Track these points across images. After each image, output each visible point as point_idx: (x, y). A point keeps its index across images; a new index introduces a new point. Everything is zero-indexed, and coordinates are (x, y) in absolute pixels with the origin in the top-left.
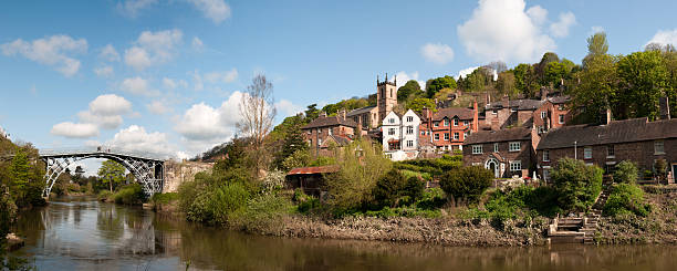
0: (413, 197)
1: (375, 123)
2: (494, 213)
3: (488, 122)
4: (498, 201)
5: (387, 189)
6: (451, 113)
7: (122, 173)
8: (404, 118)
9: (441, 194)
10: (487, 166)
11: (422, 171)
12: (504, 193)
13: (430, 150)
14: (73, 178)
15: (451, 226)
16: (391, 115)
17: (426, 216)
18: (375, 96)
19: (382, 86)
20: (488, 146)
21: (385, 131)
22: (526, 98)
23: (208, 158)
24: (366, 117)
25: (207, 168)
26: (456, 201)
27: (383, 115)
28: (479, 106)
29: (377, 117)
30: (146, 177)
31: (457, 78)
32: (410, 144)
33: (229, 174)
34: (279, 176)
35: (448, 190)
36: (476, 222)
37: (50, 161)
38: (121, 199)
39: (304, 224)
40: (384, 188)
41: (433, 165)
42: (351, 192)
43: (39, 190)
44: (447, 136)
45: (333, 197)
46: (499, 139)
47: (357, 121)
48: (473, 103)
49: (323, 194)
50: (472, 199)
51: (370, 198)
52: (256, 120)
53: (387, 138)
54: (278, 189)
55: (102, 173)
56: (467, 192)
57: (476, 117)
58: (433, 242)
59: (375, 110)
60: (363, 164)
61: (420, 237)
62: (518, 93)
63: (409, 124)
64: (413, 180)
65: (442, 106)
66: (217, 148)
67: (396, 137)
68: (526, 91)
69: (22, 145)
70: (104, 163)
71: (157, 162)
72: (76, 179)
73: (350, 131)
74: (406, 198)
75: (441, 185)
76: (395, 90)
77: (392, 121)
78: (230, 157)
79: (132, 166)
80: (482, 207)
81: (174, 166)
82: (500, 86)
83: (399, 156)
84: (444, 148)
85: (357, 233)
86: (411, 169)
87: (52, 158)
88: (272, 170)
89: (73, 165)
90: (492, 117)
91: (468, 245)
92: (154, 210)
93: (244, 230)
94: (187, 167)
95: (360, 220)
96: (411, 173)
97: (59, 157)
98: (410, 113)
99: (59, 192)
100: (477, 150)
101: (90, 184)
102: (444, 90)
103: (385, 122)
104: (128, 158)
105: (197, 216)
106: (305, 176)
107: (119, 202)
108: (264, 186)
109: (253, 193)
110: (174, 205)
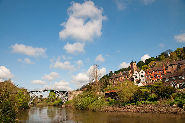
0: (146, 98)
1: (131, 75)
2: (178, 102)
3: (169, 70)
4: (178, 98)
5: (137, 96)
6: (155, 69)
7: (55, 96)
8: (140, 73)
9: (156, 96)
10: (172, 85)
11: (148, 89)
12: (180, 95)
13: (150, 82)
14: (39, 99)
15: (162, 106)
16: (136, 72)
17: (152, 104)
18: (130, 67)
19: (131, 64)
20: (171, 79)
21: (134, 77)
22: (182, 60)
23: (81, 89)
24: (128, 73)
25: (81, 93)
26: (162, 98)
27: (133, 73)
28: (165, 65)
29: (131, 73)
30: (63, 97)
31: (155, 58)
32: (143, 80)
33: (88, 94)
34: (103, 94)
35: (159, 95)
36: (171, 105)
37: (31, 93)
38: (55, 104)
39: (112, 108)
40: (136, 95)
41: (152, 87)
42: (126, 97)
43: (27, 104)
44: (156, 76)
45: (121, 99)
46: (174, 76)
47: (125, 75)
48: (162, 64)
49: (117, 98)
50: (168, 97)
51: (132, 99)
52: (95, 77)
53: (135, 79)
54: (103, 98)
55: (49, 97)
56: (166, 95)
57: (164, 69)
58: (155, 112)
59: (130, 71)
60: (128, 88)
61: (150, 111)
62: (178, 59)
63: (142, 74)
64: (146, 92)
65: (152, 67)
66: (83, 86)
67: (138, 79)
68: (181, 57)
69: (21, 88)
70: (49, 93)
71: (66, 92)
72: (40, 99)
73: (123, 78)
74: (144, 98)
75: (156, 93)
76: (136, 64)
77: (136, 74)
78: (88, 89)
79: (58, 94)
80: (172, 100)
81: (71, 93)
82: (171, 57)
83: (140, 85)
84: (155, 81)
85: (130, 110)
86: (144, 89)
87: (32, 92)
88: (101, 92)
89: (39, 94)
90: (171, 68)
91: (170, 113)
92: (66, 107)
93: (93, 111)
94: (75, 92)
95: (130, 106)
96: (145, 90)
97: (35, 92)
98: (142, 71)
99: (34, 104)
100: (167, 80)
101: (45, 100)
102: (152, 62)
103: (134, 74)
104: (57, 91)
105: (79, 107)
106: (111, 93)
107: (55, 106)
108: (98, 97)
109: (95, 99)
110: (72, 104)
